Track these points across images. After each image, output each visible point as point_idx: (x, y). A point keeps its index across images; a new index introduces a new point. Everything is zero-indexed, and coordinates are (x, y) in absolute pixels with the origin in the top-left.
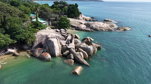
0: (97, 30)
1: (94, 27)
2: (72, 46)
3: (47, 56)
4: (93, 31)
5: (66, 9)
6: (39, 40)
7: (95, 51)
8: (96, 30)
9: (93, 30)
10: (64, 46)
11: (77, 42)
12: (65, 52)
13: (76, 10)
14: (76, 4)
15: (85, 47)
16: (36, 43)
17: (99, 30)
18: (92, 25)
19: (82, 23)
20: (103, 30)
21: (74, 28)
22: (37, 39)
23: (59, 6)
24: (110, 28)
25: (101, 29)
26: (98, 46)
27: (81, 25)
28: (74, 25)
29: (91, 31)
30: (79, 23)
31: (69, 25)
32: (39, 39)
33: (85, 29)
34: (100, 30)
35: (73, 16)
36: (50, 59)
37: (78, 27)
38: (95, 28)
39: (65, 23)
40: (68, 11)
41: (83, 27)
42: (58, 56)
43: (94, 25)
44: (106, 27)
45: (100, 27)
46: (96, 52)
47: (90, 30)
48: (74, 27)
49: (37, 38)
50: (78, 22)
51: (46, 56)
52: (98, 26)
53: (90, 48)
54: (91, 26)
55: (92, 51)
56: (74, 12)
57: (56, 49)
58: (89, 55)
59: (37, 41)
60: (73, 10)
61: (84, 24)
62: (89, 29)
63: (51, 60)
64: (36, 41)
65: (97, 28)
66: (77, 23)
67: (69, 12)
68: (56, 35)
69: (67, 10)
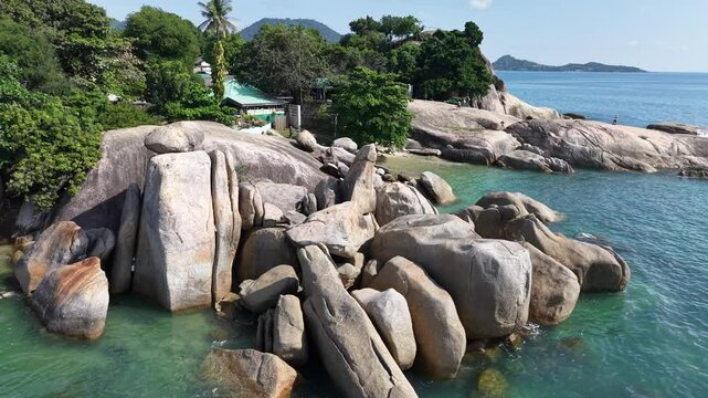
0: (593, 162)
1: (578, 145)
2: (331, 228)
3: (76, 295)
4: (566, 170)
5: (407, 54)
6: (119, 171)
7: (557, 300)
8: (587, 164)
9: (562, 163)
10: (273, 223)
11: (405, 208)
12: (255, 277)
13: (464, 54)
14: (470, 27)
15: (454, 246)
16: (90, 190)
17: (610, 164)
18: (562, 133)
19: (492, 126)
20: (639, 169)
21: (434, 151)
22: (104, 161)
23: (372, 41)
24: (695, 159)
25: (627, 159)
26: (589, 254)
27: (486, 131)
28: (438, 133)
29: (552, 166)
30: (473, 126)
31: (402, 124)
32: (116, 163)
33: (511, 155)
34: (621, 164)
35: (443, 89)
36: (87, 322)
37: (458, 145)
38: (583, 152)
39: (369, 105)
40: (420, 62)
41: (498, 142)
42: (191, 309)
43: (574, 134)
44: (663, 149)
45: (620, 148)
46: (565, 312)
47: (543, 164)
48: (440, 142)
49: (105, 154)
50: (468, 120)
51: (71, 291)
52: (606, 143)
53: (495, 264)
54: (552, 142)
55: (523, 298)
56: (457, 66)
57: (171, 234)
58: (485, 336)
59: (100, 180)
60: (451, 54)
61: (508, 130)
62: (538, 158)
63: (97, 331)
64: (96, 175)
65: (593, 153)
66: (464, 126)
67: (426, 67)
68: (265, 154)
69: (414, 60)
